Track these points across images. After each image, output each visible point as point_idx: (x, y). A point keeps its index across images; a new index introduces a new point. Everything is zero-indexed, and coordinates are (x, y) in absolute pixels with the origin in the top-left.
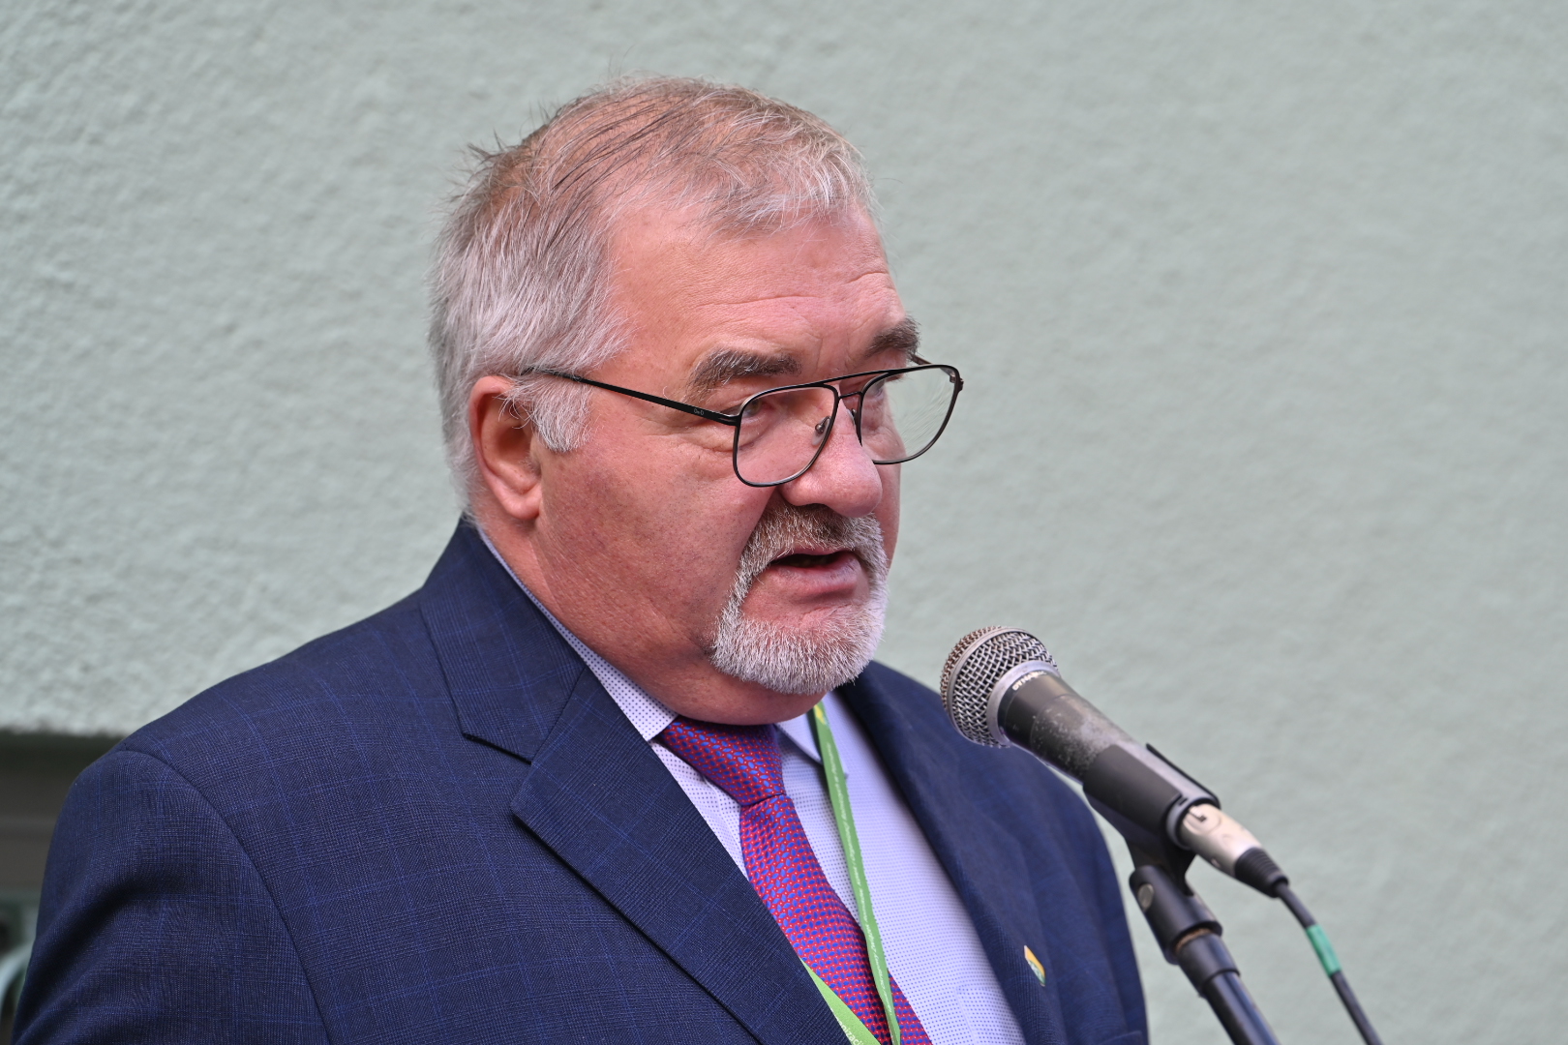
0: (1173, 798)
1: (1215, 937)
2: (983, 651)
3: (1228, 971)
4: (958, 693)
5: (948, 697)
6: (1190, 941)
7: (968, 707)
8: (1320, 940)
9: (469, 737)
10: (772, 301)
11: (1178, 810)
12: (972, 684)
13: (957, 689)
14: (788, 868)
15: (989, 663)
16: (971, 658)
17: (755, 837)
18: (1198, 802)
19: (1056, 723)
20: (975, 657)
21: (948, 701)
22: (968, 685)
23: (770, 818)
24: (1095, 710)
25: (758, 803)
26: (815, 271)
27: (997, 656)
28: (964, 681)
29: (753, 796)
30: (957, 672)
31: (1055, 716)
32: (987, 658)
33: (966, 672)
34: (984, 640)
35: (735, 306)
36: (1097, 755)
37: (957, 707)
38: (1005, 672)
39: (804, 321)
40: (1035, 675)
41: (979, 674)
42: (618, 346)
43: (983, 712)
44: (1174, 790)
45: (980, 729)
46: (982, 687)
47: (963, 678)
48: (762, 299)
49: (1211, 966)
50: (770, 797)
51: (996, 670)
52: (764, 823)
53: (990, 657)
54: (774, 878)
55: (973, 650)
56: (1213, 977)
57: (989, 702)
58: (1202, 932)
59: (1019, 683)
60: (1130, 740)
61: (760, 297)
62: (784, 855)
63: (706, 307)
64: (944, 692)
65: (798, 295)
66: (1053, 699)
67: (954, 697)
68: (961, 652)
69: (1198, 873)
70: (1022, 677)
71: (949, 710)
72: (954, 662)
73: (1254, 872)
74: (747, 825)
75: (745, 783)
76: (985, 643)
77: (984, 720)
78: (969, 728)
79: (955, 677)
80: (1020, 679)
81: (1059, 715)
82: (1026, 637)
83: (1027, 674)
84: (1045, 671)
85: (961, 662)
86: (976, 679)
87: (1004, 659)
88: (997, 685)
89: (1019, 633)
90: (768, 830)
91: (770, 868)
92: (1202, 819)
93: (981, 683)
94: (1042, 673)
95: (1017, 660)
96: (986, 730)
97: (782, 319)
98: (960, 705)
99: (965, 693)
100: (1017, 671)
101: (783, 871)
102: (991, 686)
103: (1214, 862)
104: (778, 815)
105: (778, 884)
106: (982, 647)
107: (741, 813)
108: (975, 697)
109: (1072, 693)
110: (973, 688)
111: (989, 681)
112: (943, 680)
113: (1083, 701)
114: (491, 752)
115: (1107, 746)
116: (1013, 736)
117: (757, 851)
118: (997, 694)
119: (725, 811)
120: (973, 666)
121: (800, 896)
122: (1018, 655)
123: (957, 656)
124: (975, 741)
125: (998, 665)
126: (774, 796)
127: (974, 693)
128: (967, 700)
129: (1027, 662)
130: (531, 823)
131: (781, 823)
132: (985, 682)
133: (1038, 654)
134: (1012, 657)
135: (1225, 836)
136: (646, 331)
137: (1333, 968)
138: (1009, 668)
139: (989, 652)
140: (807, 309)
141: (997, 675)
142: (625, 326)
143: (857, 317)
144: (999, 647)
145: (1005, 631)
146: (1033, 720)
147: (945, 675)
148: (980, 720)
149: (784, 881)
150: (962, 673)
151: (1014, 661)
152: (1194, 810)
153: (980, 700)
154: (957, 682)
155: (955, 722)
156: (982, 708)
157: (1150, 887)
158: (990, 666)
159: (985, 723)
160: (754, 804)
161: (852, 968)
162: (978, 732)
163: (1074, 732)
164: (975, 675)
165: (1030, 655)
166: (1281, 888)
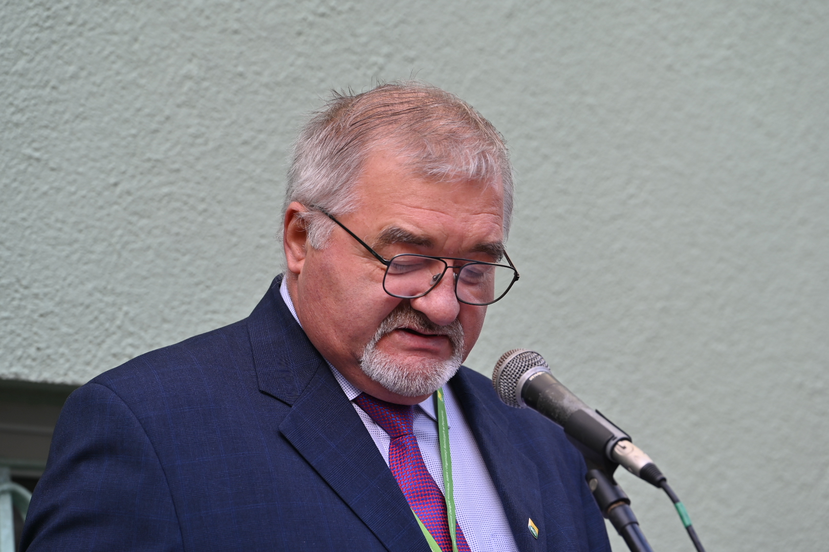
0: (610, 437)
1: (627, 506)
2: (515, 360)
3: (634, 523)
4: (502, 381)
5: (496, 382)
6: (615, 508)
7: (506, 388)
8: (682, 510)
9: (262, 392)
10: (428, 211)
11: (612, 443)
12: (509, 376)
13: (501, 379)
14: (410, 470)
15: (518, 366)
16: (509, 363)
17: (396, 454)
18: (622, 439)
19: (551, 397)
20: (511, 363)
21: (496, 384)
22: (507, 377)
23: (404, 445)
24: (570, 392)
25: (399, 437)
26: (455, 205)
27: (522, 363)
28: (505, 375)
29: (397, 433)
30: (502, 370)
31: (551, 394)
32: (517, 364)
33: (506, 370)
34: (516, 355)
35: (409, 208)
36: (572, 414)
37: (501, 387)
38: (526, 371)
39: (441, 225)
40: (540, 373)
41: (513, 372)
42: (351, 209)
43: (514, 390)
44: (610, 433)
45: (511, 399)
46: (514, 378)
47: (505, 373)
48: (423, 209)
49: (625, 520)
50: (405, 435)
51: (521, 370)
52: (401, 447)
53: (519, 364)
54: (403, 475)
55: (510, 360)
56: (626, 525)
57: (517, 386)
58: (621, 503)
59: (533, 377)
60: (588, 407)
61: (423, 207)
62: (409, 464)
63: (396, 204)
64: (494, 380)
65: (443, 213)
66: (549, 386)
67: (500, 382)
68: (504, 361)
69: (620, 474)
70: (534, 374)
71: (496, 389)
72: (500, 365)
73: (649, 475)
74: (393, 447)
75: (394, 427)
76: (516, 356)
77: (514, 394)
78: (506, 398)
79: (500, 373)
80: (533, 375)
81: (553, 393)
82: (536, 355)
83: (536, 373)
84: (545, 372)
85: (504, 365)
86: (511, 374)
87: (525, 365)
88: (522, 378)
89: (532, 352)
90: (402, 451)
91: (402, 470)
92: (624, 448)
93: (513, 376)
94: (544, 372)
95: (532, 365)
96: (515, 399)
97: (430, 221)
98: (502, 386)
99: (505, 381)
100: (532, 371)
101: (408, 472)
102: (519, 378)
103: (630, 469)
104: (408, 444)
105: (405, 478)
106: (514, 358)
107: (391, 440)
108: (510, 383)
109: (559, 383)
110: (509, 378)
111: (518, 375)
112: (494, 374)
113: (564, 387)
114: (272, 400)
115: (577, 410)
116: (528, 403)
117: (396, 461)
118: (521, 382)
119: (383, 439)
120: (510, 368)
121: (415, 485)
122: (532, 363)
123: (502, 362)
124: (508, 405)
125: (522, 368)
126: (407, 434)
127: (510, 381)
128: (506, 384)
129: (536, 367)
130: (288, 436)
131: (410, 448)
132: (516, 376)
133: (542, 363)
134: (529, 364)
135: (636, 457)
136: (366, 206)
137: (688, 523)
138: (527, 369)
139: (518, 361)
140: (445, 220)
141: (522, 372)
142: (358, 201)
143: (471, 232)
144: (523, 359)
145: (526, 351)
146: (539, 396)
147: (495, 372)
148: (512, 394)
149: (408, 477)
150: (504, 371)
151: (530, 366)
152: (621, 443)
153: (513, 385)
154: (501, 375)
155: (499, 395)
156: (513, 388)
157: (596, 480)
158: (518, 368)
159: (514, 396)
160: (397, 438)
161: (438, 521)
162: (510, 400)
163: (560, 402)
164: (511, 372)
165: (538, 363)
166: (663, 483)
